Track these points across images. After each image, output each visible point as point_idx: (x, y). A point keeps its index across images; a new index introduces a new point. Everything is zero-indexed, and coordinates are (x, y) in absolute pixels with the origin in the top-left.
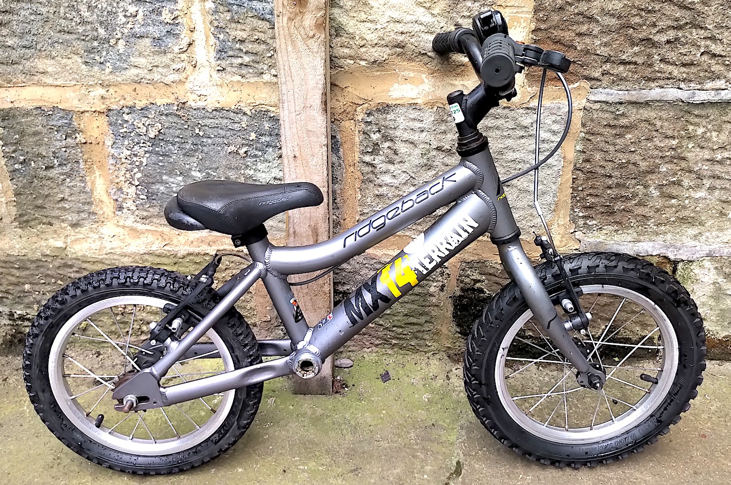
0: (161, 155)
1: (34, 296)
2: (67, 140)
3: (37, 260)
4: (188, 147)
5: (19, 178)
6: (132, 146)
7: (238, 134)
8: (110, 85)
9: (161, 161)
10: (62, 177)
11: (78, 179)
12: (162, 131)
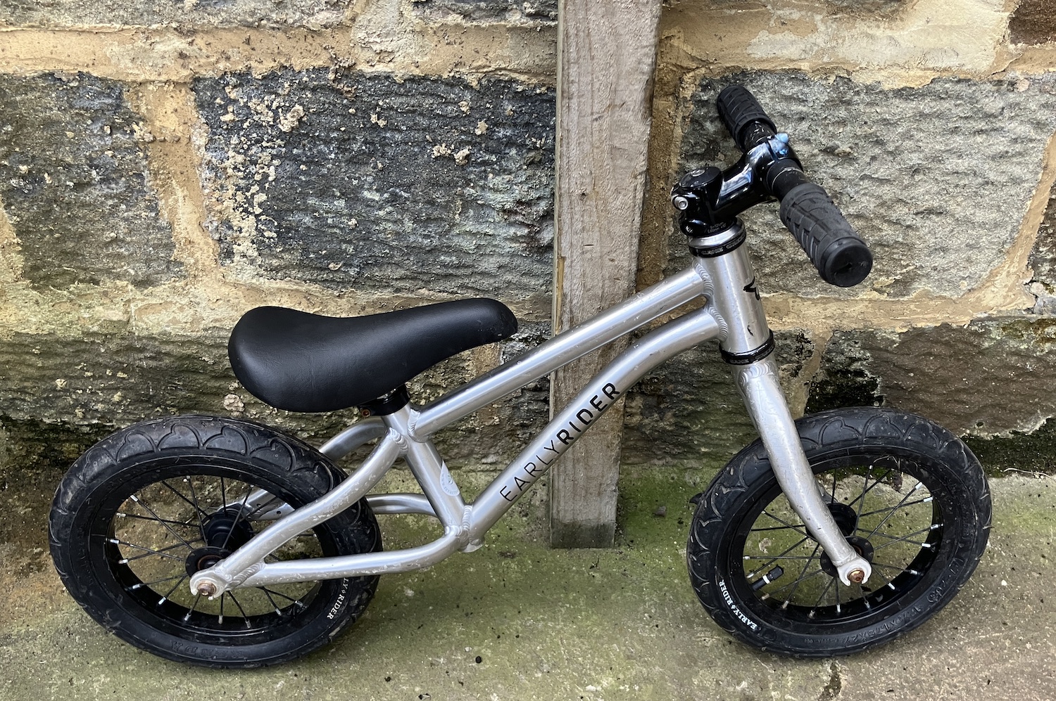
0: (304, 163)
1: (74, 397)
2: (115, 136)
3: (74, 341)
4: (355, 147)
5: (21, 202)
6: (246, 147)
7: (453, 124)
8: (193, 32)
9: (303, 173)
10: (110, 202)
11: (142, 205)
12: (305, 119)
